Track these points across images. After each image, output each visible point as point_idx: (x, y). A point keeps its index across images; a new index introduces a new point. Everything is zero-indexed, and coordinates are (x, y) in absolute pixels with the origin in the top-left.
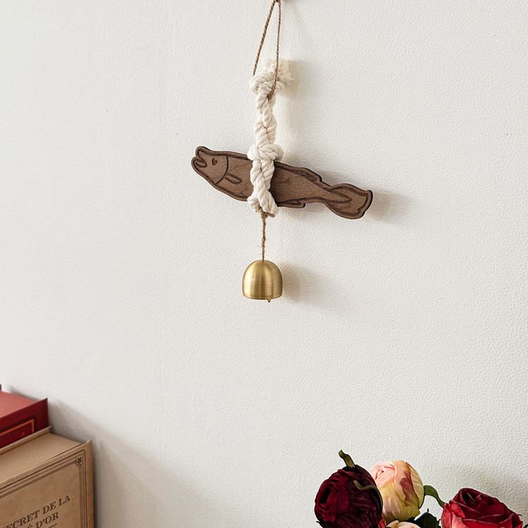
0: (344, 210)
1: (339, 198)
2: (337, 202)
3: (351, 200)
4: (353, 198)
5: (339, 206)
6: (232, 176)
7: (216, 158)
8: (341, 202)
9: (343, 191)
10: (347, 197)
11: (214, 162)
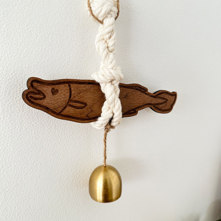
0: (163, 109)
1: (161, 101)
2: (159, 104)
3: (167, 100)
4: (168, 99)
5: (161, 106)
6: (76, 102)
7: (56, 87)
8: (161, 104)
9: (162, 96)
10: (164, 99)
11: (54, 92)
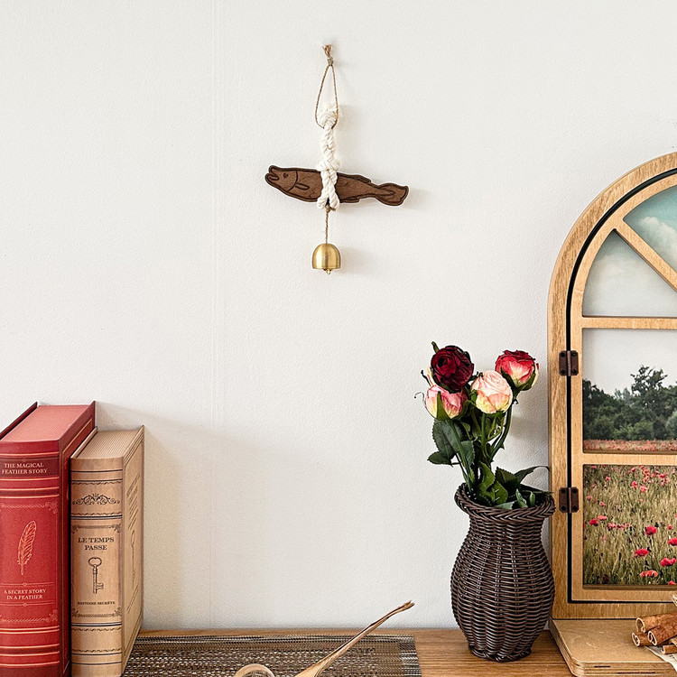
0: (390, 201)
1: (386, 193)
2: (385, 195)
3: (395, 193)
6: (301, 184)
8: (388, 195)
10: (391, 191)
